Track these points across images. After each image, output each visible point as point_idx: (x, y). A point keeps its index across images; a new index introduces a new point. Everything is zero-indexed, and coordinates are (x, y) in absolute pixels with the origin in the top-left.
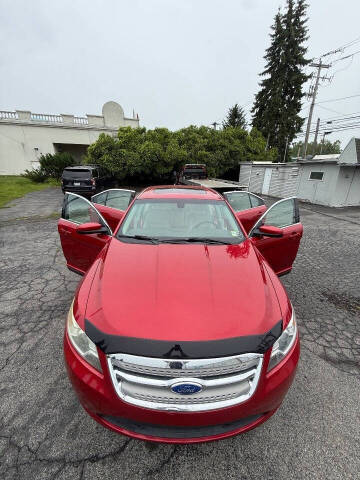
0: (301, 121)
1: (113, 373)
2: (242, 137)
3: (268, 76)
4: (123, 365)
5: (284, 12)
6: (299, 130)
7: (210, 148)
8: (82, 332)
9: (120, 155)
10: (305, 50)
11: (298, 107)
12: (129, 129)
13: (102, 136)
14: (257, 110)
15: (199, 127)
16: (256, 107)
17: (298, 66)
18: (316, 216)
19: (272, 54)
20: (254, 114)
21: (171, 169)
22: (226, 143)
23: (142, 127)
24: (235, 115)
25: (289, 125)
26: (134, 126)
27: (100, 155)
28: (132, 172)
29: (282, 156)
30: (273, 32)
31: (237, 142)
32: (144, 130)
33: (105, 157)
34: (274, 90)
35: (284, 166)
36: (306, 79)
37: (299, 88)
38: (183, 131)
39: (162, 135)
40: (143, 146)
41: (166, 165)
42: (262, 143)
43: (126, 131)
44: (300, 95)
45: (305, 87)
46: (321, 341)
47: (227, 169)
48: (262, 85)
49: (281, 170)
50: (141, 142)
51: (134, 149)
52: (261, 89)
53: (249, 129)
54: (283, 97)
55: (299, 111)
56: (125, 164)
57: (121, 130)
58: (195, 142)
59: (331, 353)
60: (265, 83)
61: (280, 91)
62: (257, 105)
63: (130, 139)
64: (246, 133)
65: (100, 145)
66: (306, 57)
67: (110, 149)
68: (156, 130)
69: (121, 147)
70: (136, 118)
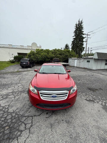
0: (84, 48)
1: (40, 95)
2: (69, 51)
3: (75, 37)
4: (42, 93)
5: (78, 23)
6: (84, 50)
7: (60, 54)
8: (33, 88)
9: (36, 56)
10: (83, 32)
11: (83, 44)
12: (39, 49)
13: (31, 51)
14: (72, 45)
17: (82, 35)
18: (88, 71)
19: (75, 32)
21: (50, 60)
22: (65, 53)
24: (67, 46)
25: (81, 49)
26: (40, 49)
28: (39, 60)
29: (80, 56)
30: (75, 27)
31: (67, 53)
32: (43, 50)
33: (32, 56)
35: (80, 59)
36: (84, 38)
38: (53, 50)
41: (48, 58)
42: (74, 53)
44: (83, 42)
45: (84, 40)
46: (86, 97)
47: (65, 60)
49: (79, 60)
50: (42, 53)
51: (40, 54)
52: (73, 40)
53: (71, 50)
54: (79, 42)
55: (83, 45)
56: (37, 58)
57: (37, 49)
58: (56, 53)
59: (88, 99)
60: (74, 39)
62: (72, 44)
63: (39, 52)
64: (70, 51)
65: (31, 53)
66: (84, 33)
67: (33, 54)
68: (46, 50)
69: (36, 54)
70: (40, 46)
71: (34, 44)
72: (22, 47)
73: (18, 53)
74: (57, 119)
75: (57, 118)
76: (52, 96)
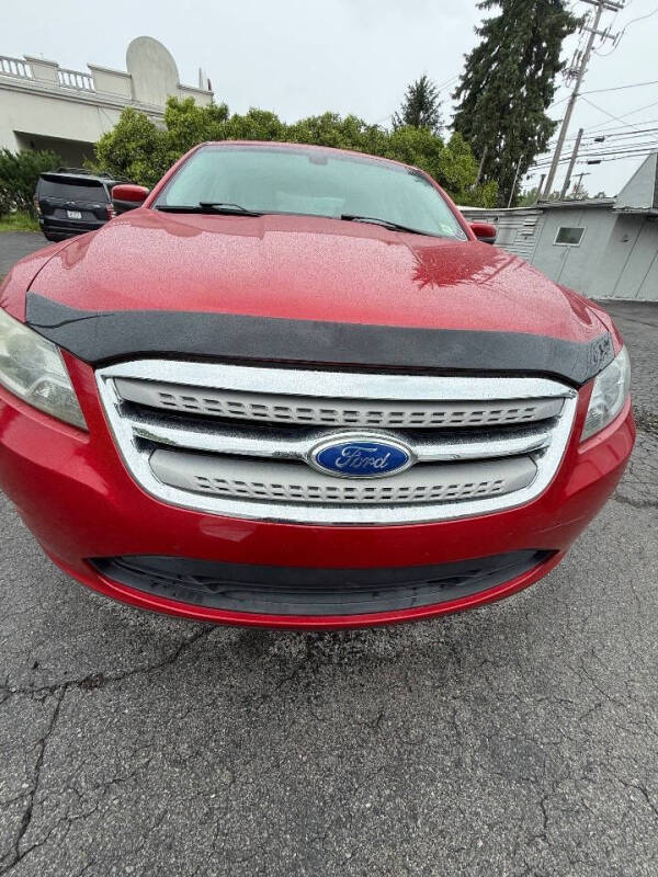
1: (124, 430)
2: (432, 149)
3: (497, 11)
11: (544, 93)
12: (188, 106)
13: (128, 115)
14: (465, 94)
15: (343, 117)
16: (465, 87)
20: (459, 102)
23: (218, 102)
24: (420, 101)
25: (526, 133)
26: (201, 103)
27: (127, 162)
32: (224, 113)
34: (506, 46)
35: (510, 215)
36: (572, 26)
37: (555, 48)
43: (184, 110)
48: (482, 32)
52: (478, 41)
53: (447, 136)
55: (547, 103)
57: (173, 105)
60: (489, 28)
61: (516, 51)
62: (467, 83)
64: (439, 143)
65: (124, 136)
67: (149, 148)
68: (254, 115)
69: (170, 149)
70: (206, 88)
71: (145, 50)
72: (46, 81)
73: (16, 132)
74: (375, 726)
75: (373, 706)
76: (328, 459)
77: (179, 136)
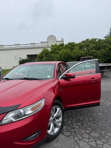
9: (51, 56)
13: (44, 49)
15: (91, 39)
23: (62, 43)
27: (42, 57)
32: (63, 45)
39: (72, 46)
40: (61, 51)
43: (54, 46)
47: (109, 58)
50: (61, 50)
51: (57, 53)
57: (52, 46)
63: (55, 49)
65: (42, 53)
67: (47, 54)
68: (69, 44)
69: (52, 53)
70: (62, 40)
71: (51, 37)
72: (33, 46)
73: (27, 55)
77: (53, 51)
